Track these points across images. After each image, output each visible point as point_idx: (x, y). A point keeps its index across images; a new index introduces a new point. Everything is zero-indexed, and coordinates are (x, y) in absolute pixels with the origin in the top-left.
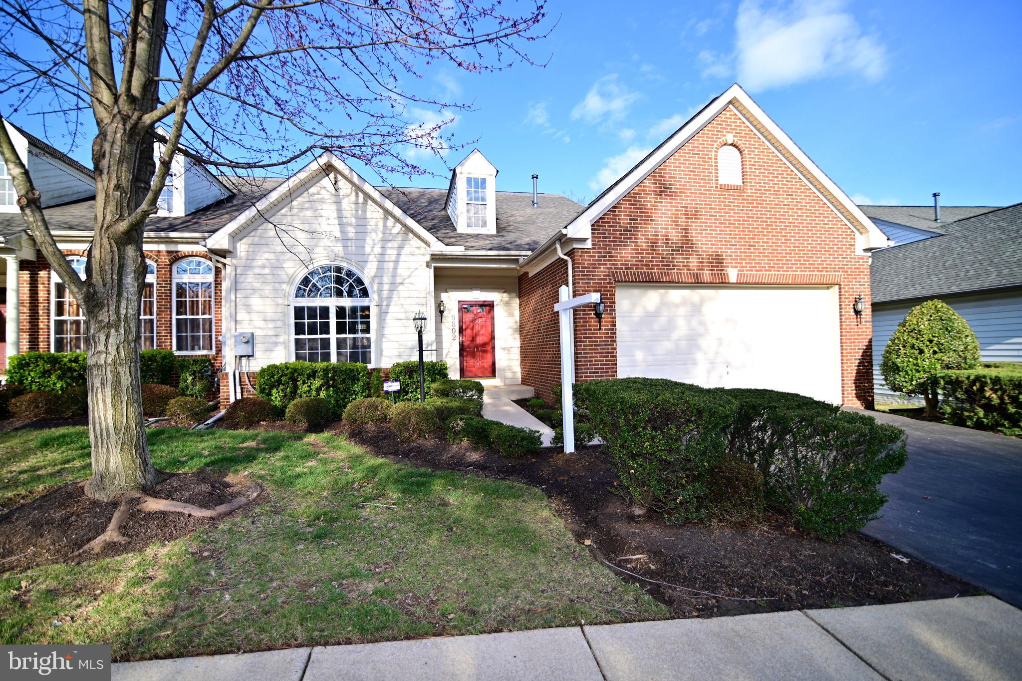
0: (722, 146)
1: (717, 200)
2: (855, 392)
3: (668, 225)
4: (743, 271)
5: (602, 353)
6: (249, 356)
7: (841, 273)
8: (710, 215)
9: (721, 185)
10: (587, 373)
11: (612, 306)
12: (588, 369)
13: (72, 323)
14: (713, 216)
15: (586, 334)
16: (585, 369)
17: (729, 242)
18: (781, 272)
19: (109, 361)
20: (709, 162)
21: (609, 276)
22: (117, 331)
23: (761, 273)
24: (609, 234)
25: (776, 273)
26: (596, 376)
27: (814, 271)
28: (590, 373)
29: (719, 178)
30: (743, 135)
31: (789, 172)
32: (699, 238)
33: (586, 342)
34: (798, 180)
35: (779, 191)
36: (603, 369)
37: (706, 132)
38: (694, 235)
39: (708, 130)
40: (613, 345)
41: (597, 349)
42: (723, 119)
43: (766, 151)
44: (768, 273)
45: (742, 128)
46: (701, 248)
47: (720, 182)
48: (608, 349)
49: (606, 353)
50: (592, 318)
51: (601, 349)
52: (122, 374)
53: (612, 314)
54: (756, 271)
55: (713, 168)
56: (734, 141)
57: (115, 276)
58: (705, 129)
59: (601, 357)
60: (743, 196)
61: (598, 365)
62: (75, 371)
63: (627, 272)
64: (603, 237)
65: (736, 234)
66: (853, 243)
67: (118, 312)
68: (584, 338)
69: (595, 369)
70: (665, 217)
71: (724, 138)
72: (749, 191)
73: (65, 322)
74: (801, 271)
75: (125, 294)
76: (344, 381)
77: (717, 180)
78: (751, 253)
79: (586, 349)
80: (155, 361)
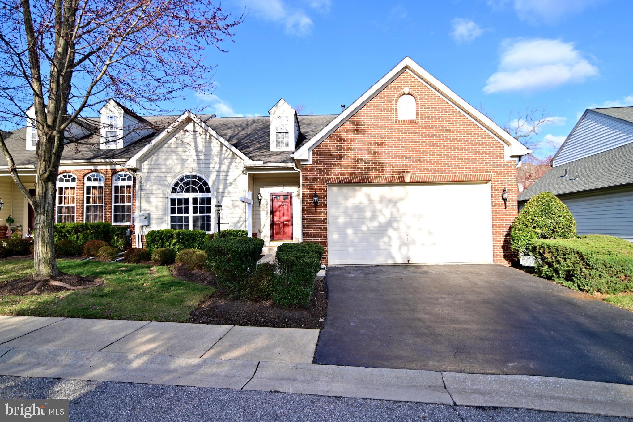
0: (401, 96)
1: (396, 130)
2: (503, 254)
3: (362, 148)
4: (415, 174)
5: (318, 226)
6: (147, 226)
7: (492, 173)
8: (391, 140)
9: (399, 121)
10: (308, 237)
11: (324, 198)
12: (309, 235)
13: (65, 208)
14: (393, 140)
15: (308, 214)
16: (307, 235)
17: (405, 156)
18: (444, 174)
19: (41, 227)
20: (391, 107)
21: (323, 180)
22: (44, 215)
23: (428, 175)
24: (323, 155)
25: (440, 175)
26: (314, 240)
27: (470, 172)
28: (310, 237)
29: (398, 116)
30: (416, 87)
31: (451, 108)
32: (384, 155)
33: (308, 219)
34: (458, 113)
35: (443, 121)
36: (318, 235)
37: (389, 88)
38: (380, 153)
39: (391, 87)
40: (325, 221)
41: (315, 223)
42: (402, 79)
43: (433, 96)
44: (433, 175)
45: (416, 83)
46: (385, 161)
47: (399, 119)
48: (322, 223)
49: (320, 226)
50: (312, 205)
51: (317, 223)
52: (45, 232)
53: (324, 203)
54: (424, 174)
55: (394, 110)
56: (409, 92)
57: (43, 194)
58: (389, 86)
59: (317, 228)
60: (416, 126)
61: (315, 233)
62: (63, 232)
63: (335, 178)
64: (319, 157)
65: (410, 151)
66: (502, 152)
67: (44, 208)
68: (307, 217)
69: (313, 235)
70: (360, 143)
71: (402, 91)
72: (420, 123)
73: (62, 207)
74: (459, 173)
75: (47, 201)
76: (187, 240)
77: (397, 118)
78: (421, 162)
79: (308, 224)
80: (100, 228)
